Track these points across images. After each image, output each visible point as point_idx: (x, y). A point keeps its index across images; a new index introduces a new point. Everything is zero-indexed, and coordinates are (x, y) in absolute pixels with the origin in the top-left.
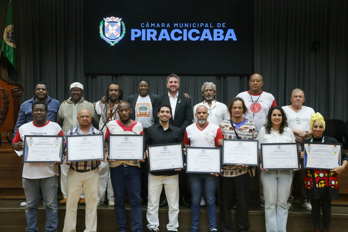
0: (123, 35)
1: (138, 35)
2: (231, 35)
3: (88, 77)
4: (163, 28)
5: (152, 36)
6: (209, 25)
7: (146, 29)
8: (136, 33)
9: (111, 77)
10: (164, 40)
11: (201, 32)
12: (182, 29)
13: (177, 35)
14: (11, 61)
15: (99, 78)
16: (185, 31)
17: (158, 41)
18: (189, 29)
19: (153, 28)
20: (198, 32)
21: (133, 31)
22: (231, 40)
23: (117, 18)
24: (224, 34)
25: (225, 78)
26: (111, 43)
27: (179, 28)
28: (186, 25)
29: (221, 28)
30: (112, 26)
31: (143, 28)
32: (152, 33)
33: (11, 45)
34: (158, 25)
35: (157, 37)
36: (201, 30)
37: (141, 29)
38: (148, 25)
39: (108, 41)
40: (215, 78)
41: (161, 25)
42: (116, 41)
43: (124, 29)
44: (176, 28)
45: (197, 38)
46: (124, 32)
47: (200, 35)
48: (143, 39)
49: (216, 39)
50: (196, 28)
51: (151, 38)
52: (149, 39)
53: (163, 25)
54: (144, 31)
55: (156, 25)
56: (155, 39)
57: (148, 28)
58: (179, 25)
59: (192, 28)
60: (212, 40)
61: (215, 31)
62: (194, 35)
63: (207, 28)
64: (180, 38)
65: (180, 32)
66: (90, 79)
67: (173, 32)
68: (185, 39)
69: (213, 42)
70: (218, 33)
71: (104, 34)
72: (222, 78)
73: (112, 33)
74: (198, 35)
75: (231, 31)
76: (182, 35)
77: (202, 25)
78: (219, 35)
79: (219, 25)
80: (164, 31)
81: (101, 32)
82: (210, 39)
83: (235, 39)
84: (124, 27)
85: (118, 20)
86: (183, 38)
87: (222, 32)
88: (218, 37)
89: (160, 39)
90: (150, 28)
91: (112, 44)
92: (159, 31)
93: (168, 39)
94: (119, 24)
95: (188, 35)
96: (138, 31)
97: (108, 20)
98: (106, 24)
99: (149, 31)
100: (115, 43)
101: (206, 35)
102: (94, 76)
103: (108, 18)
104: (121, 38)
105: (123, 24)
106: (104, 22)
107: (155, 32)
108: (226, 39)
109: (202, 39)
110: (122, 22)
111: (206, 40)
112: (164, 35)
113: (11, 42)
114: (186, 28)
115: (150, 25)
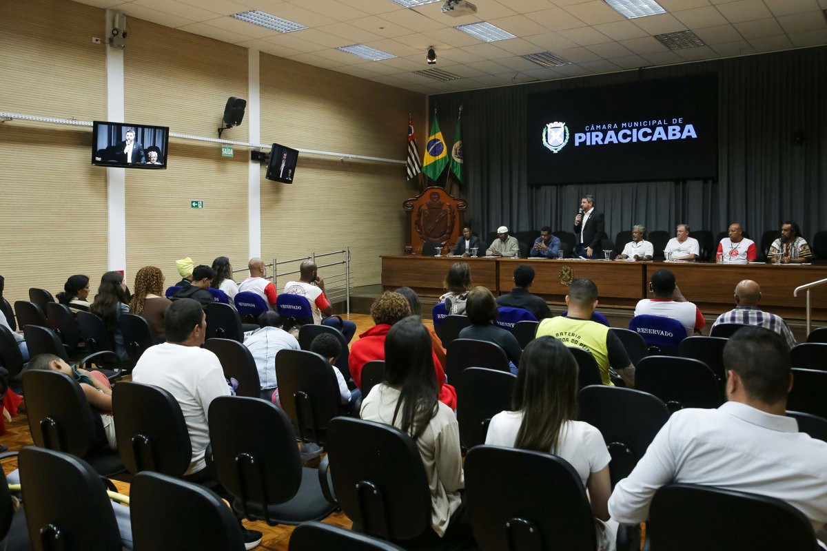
0: (566, 141)
1: (582, 140)
2: (690, 131)
3: (532, 188)
4: (610, 130)
5: (597, 139)
6: (663, 122)
7: (591, 132)
8: (580, 138)
9: (555, 187)
10: (611, 143)
11: (654, 131)
12: (631, 129)
13: (625, 136)
14: (459, 176)
15: (543, 188)
16: (635, 131)
17: (604, 145)
18: (639, 129)
19: (598, 130)
20: (649, 131)
21: (577, 135)
22: (689, 137)
23: (561, 123)
24: (681, 132)
25: (685, 183)
26: (554, 150)
27: (627, 128)
28: (636, 124)
29: (677, 124)
30: (556, 132)
31: (588, 132)
32: (597, 136)
33: (459, 161)
34: (604, 127)
35: (603, 140)
36: (653, 128)
37: (585, 133)
38: (593, 128)
39: (551, 149)
40: (673, 184)
41: (607, 127)
42: (560, 148)
43: (568, 134)
44: (624, 128)
45: (649, 138)
46: (567, 138)
47: (652, 134)
48: (588, 143)
49: (671, 137)
50: (648, 127)
51: (596, 142)
52: (594, 143)
53: (610, 126)
54: (588, 134)
55: (602, 127)
56: (600, 143)
57: (593, 131)
58: (627, 125)
59: (643, 127)
60: (666, 139)
61: (670, 128)
62: (645, 135)
63: (660, 126)
64: (628, 139)
65: (628, 132)
66: (534, 189)
67: (621, 134)
68: (635, 140)
69: (668, 141)
70: (674, 130)
71: (547, 141)
72: (681, 183)
73: (556, 140)
74: (650, 134)
75: (689, 127)
76: (631, 136)
77: (654, 122)
78: (674, 132)
79: (674, 120)
80: (611, 133)
81: (544, 139)
82: (664, 138)
83: (694, 135)
84: (567, 131)
85: (561, 125)
86: (632, 139)
87: (678, 128)
88: (674, 135)
89: (606, 142)
90: (595, 131)
91: (556, 152)
92: (605, 133)
93: (616, 142)
94: (562, 129)
95: (638, 136)
96: (582, 135)
97: (550, 126)
98: (549, 130)
99: (594, 134)
100: (558, 150)
101: (660, 133)
102: (538, 186)
103: (551, 124)
104: (564, 144)
105: (567, 129)
106: (547, 128)
107: (601, 135)
108: (684, 137)
109: (655, 139)
110: (566, 127)
111: (660, 139)
112: (611, 137)
113: (459, 158)
114: (636, 127)
115: (595, 127)
